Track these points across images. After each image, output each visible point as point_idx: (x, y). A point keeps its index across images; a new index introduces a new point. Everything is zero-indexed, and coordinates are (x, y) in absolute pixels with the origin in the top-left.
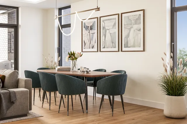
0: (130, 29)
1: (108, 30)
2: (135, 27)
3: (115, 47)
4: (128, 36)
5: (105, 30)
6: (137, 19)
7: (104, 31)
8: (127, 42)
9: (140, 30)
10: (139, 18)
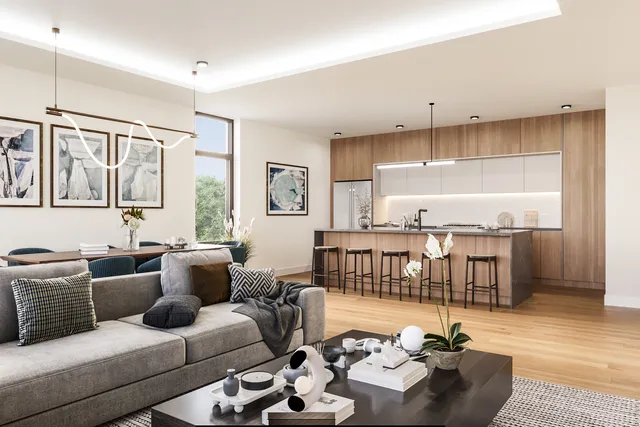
0: (136, 168)
1: (78, 159)
2: (146, 166)
3: (99, 198)
4: (131, 179)
5: (67, 157)
6: (150, 153)
7: (66, 159)
8: (130, 191)
9: (155, 173)
10: (153, 152)
